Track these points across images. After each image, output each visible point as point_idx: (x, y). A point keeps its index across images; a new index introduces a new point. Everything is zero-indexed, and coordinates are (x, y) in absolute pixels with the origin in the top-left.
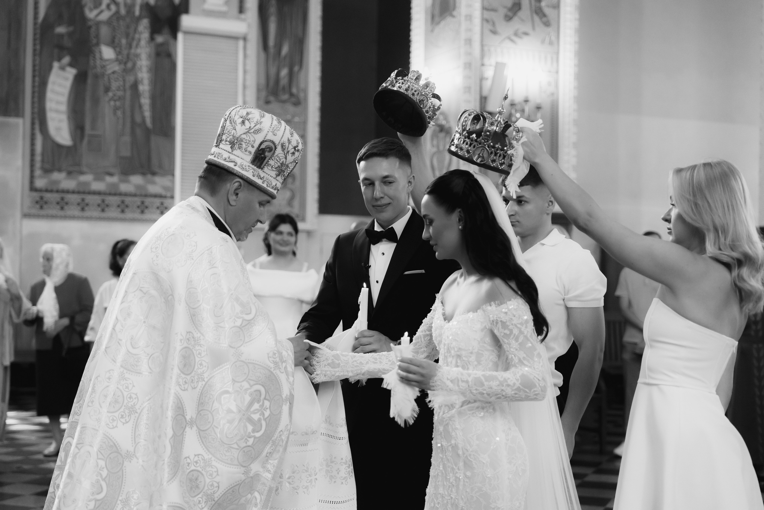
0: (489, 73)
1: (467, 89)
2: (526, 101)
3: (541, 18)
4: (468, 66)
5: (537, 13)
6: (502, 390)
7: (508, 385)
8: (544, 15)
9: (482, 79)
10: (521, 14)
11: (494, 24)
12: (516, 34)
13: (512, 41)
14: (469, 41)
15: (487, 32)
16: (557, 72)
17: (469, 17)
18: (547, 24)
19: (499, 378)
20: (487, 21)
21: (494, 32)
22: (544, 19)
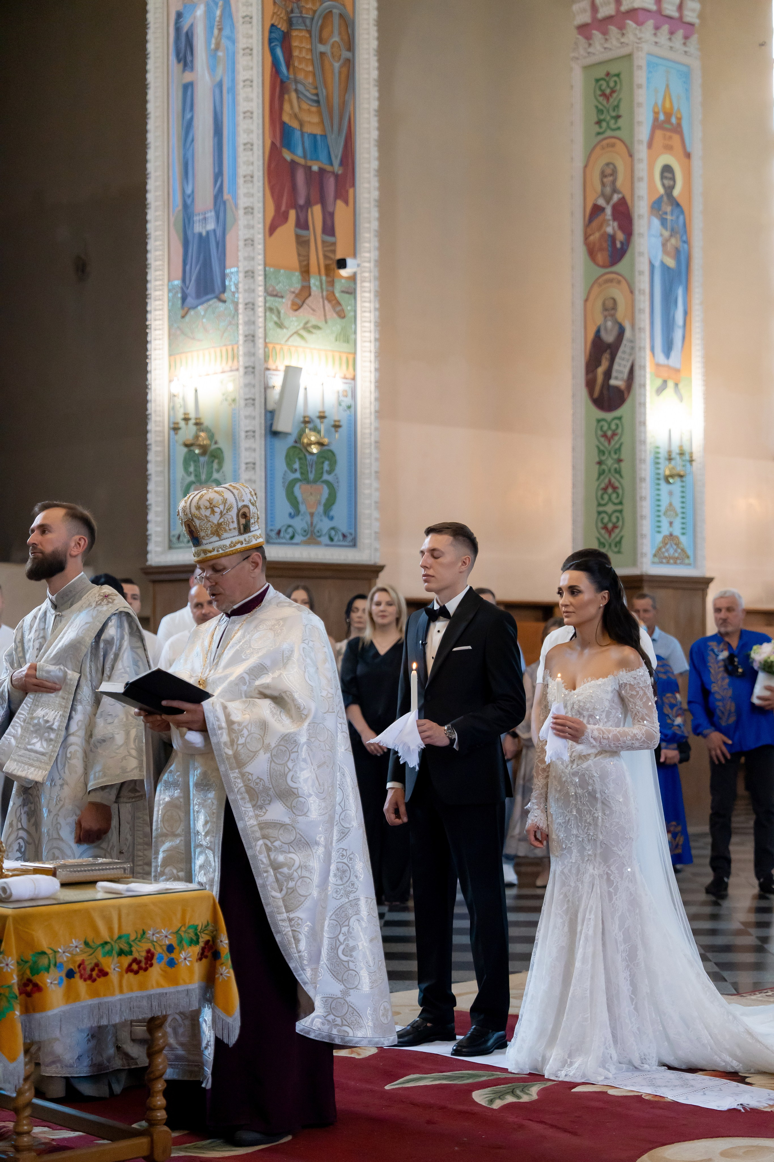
0: (277, 381)
1: (250, 401)
2: (322, 417)
3: (334, 307)
4: (250, 370)
5: (330, 301)
6: (633, 743)
7: (637, 739)
8: (339, 303)
9: (266, 388)
10: (309, 301)
11: (279, 316)
12: (305, 328)
13: (302, 337)
14: (251, 338)
15: (271, 325)
16: (354, 379)
17: (251, 306)
18: (341, 315)
19: (630, 733)
20: (271, 310)
21: (280, 325)
22: (338, 309)
